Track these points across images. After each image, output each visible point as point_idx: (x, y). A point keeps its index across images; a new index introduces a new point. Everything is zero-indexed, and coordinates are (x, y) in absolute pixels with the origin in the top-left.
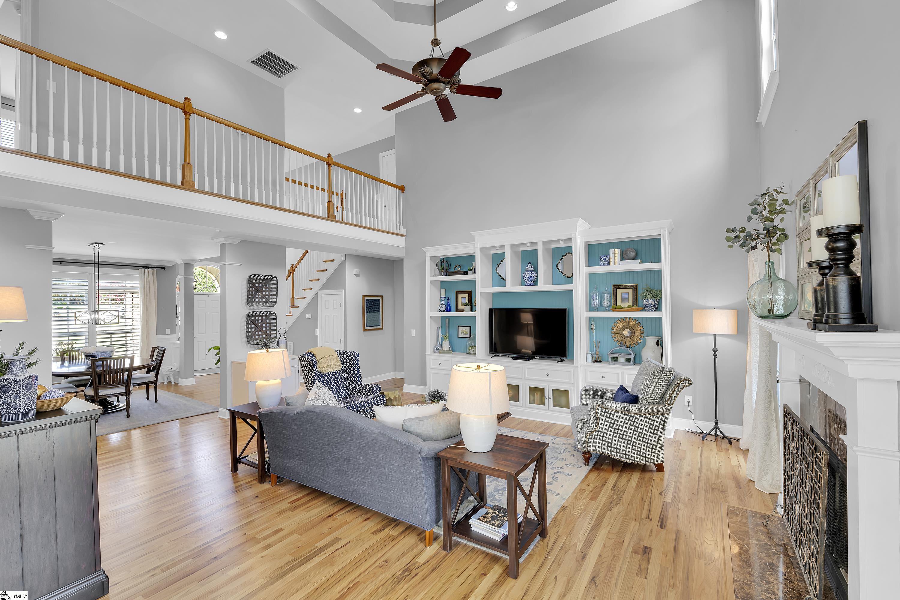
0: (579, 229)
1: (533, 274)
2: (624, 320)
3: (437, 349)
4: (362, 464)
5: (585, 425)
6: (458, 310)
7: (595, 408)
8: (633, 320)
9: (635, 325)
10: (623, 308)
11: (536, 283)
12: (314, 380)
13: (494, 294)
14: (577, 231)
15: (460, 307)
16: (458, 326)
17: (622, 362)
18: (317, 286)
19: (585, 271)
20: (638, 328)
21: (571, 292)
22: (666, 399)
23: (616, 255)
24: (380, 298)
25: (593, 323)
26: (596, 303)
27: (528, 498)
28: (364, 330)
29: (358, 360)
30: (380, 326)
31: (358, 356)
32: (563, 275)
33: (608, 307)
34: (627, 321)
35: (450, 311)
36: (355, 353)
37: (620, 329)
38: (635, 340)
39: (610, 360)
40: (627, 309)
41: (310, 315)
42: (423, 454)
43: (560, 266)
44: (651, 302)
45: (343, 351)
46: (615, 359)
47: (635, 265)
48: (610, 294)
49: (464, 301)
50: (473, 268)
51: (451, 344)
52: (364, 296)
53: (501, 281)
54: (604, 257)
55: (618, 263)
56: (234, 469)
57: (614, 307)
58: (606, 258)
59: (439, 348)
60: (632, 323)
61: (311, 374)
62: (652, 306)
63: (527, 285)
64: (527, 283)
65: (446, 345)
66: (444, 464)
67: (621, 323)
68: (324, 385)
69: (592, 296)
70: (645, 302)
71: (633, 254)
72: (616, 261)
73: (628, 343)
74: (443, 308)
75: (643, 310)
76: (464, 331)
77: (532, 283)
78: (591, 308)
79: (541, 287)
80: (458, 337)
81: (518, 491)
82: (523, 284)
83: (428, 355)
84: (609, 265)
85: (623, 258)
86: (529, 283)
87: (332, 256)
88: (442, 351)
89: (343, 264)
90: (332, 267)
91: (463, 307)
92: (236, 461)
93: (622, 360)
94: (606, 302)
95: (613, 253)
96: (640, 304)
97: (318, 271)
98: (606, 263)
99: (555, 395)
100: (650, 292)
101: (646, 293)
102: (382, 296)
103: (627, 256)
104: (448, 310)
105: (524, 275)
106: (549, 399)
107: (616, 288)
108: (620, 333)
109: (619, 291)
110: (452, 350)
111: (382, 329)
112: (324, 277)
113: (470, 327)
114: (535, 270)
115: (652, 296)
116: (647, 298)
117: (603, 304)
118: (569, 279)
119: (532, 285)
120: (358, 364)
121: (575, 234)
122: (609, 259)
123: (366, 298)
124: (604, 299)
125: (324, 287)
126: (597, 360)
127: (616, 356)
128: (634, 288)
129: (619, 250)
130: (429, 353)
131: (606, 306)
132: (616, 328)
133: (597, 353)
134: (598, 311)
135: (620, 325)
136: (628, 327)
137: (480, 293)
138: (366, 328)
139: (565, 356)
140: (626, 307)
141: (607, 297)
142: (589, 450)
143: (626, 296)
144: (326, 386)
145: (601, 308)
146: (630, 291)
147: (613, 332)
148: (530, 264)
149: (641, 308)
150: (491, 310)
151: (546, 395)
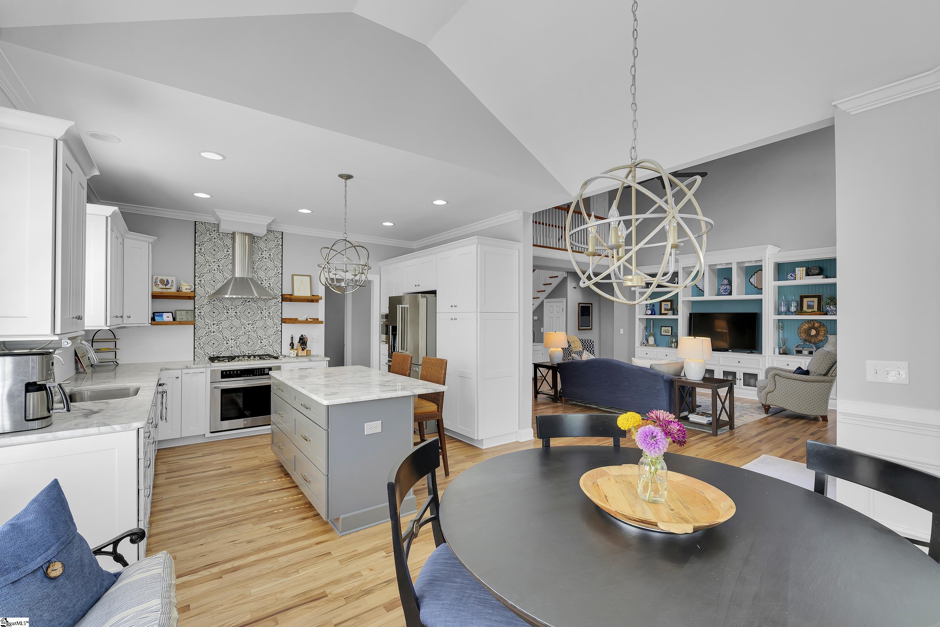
0: (768, 252)
1: (728, 287)
2: (810, 322)
3: (644, 343)
4: (626, 386)
5: (765, 387)
6: (661, 314)
7: (773, 376)
8: (818, 323)
9: (819, 326)
10: (807, 312)
11: (730, 294)
12: (570, 354)
13: (693, 302)
14: (767, 254)
15: (663, 312)
16: (661, 327)
17: (805, 354)
18: (543, 296)
19: (773, 284)
20: (822, 329)
21: (761, 301)
22: (831, 372)
23: (801, 272)
24: (590, 305)
25: (781, 325)
26: (783, 309)
27: (723, 404)
28: (579, 329)
29: (593, 345)
30: (590, 327)
31: (593, 342)
32: (755, 288)
33: (795, 312)
34: (813, 323)
35: (654, 314)
36: (591, 340)
37: (806, 329)
38: (820, 338)
39: (795, 352)
40: (813, 313)
41: (537, 317)
42: (665, 378)
43: (752, 280)
44: (833, 308)
45: (582, 339)
46: (799, 352)
47: (819, 280)
48: (797, 302)
49: (666, 307)
50: (675, 282)
51: (655, 340)
52: (579, 304)
53: (701, 292)
54: (791, 274)
55: (803, 279)
56: (536, 397)
57: (800, 311)
58: (792, 274)
59: (645, 342)
60: (816, 325)
61: (568, 351)
62: (834, 311)
63: (723, 295)
64: (723, 293)
65: (651, 340)
66: (676, 384)
67: (807, 325)
68: (590, 353)
69: (780, 304)
70: (828, 308)
71: (817, 271)
72: (801, 276)
73: (813, 340)
74: (650, 312)
75: (826, 314)
76: (667, 331)
77: (727, 293)
78: (779, 313)
79: (735, 296)
80: (661, 335)
81: (718, 399)
82: (719, 294)
83: (637, 347)
84: (795, 280)
85: (808, 274)
86: (725, 293)
87: (555, 274)
88: (648, 345)
89: (565, 279)
90: (555, 282)
91: (666, 312)
92: (536, 392)
93: (805, 352)
94: (793, 309)
95: (799, 271)
96: (824, 310)
97: (544, 285)
98: (792, 278)
99: (745, 377)
100: (832, 301)
101: (829, 301)
102: (591, 304)
103: (811, 273)
104: (653, 313)
105: (720, 287)
106: (740, 379)
107: (802, 298)
108: (805, 333)
109: (805, 300)
110: (656, 344)
111: (591, 329)
112: (549, 289)
113: (672, 327)
114: (730, 283)
115: (833, 304)
116: (829, 305)
117: (790, 310)
118: (759, 290)
119: (727, 295)
120: (593, 347)
121: (765, 257)
122: (795, 275)
123: (580, 305)
124: (791, 306)
125: (549, 297)
126: (785, 353)
127: (800, 349)
128: (819, 298)
129: (804, 268)
130: (638, 346)
131: (793, 311)
132: (802, 329)
133: (784, 347)
134: (785, 315)
135: (806, 326)
136: (813, 327)
137: (682, 301)
138: (580, 328)
139: (755, 349)
140: (810, 312)
141: (794, 304)
142: (768, 403)
143: (811, 304)
144: (592, 354)
145: (788, 312)
146: (816, 300)
147: (799, 332)
148: (726, 279)
149: (824, 313)
150: (691, 314)
151: (738, 376)
